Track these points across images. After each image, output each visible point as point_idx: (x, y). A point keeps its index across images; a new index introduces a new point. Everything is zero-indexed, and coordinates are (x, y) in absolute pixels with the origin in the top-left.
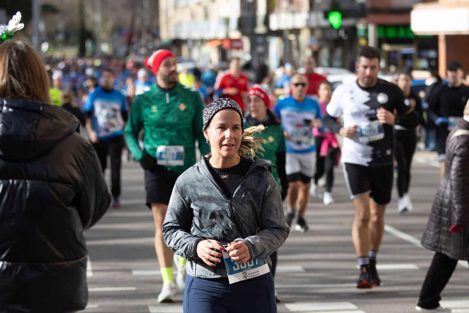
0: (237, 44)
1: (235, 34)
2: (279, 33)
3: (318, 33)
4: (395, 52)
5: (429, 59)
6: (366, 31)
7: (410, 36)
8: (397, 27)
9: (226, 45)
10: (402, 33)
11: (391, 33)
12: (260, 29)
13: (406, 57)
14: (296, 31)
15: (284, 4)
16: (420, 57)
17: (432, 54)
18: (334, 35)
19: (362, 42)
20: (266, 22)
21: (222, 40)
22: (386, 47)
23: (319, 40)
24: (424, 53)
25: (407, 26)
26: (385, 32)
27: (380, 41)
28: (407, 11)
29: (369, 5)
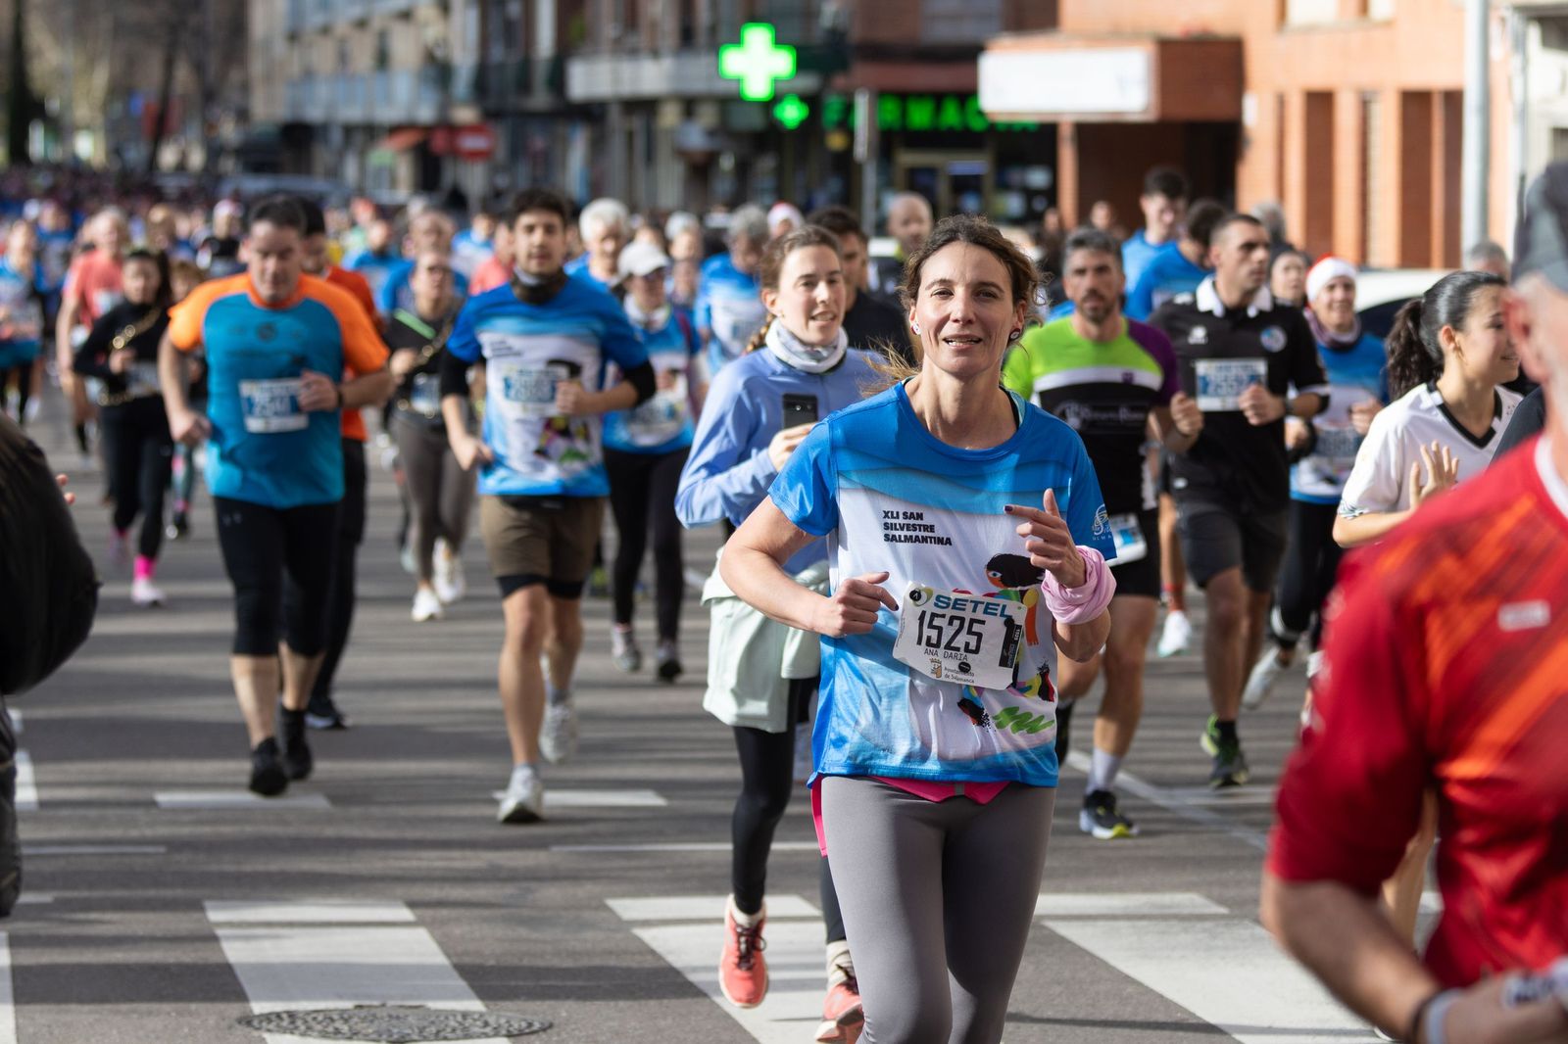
0: (471, 143)
1: (465, 115)
2: (591, 113)
3: (707, 116)
4: (931, 171)
5: (1029, 194)
6: (849, 108)
7: (977, 125)
8: (938, 98)
9: (439, 142)
10: (951, 116)
11: (920, 116)
12: (540, 99)
13: (964, 185)
14: (643, 107)
15: (609, 30)
16: (1003, 186)
17: (1038, 178)
18: (756, 121)
19: (836, 141)
20: (558, 78)
21: (428, 130)
22: (907, 159)
23: (711, 133)
24: (1015, 176)
25: (967, 94)
26: (904, 113)
27: (889, 141)
28: (969, 54)
29: (856, 34)
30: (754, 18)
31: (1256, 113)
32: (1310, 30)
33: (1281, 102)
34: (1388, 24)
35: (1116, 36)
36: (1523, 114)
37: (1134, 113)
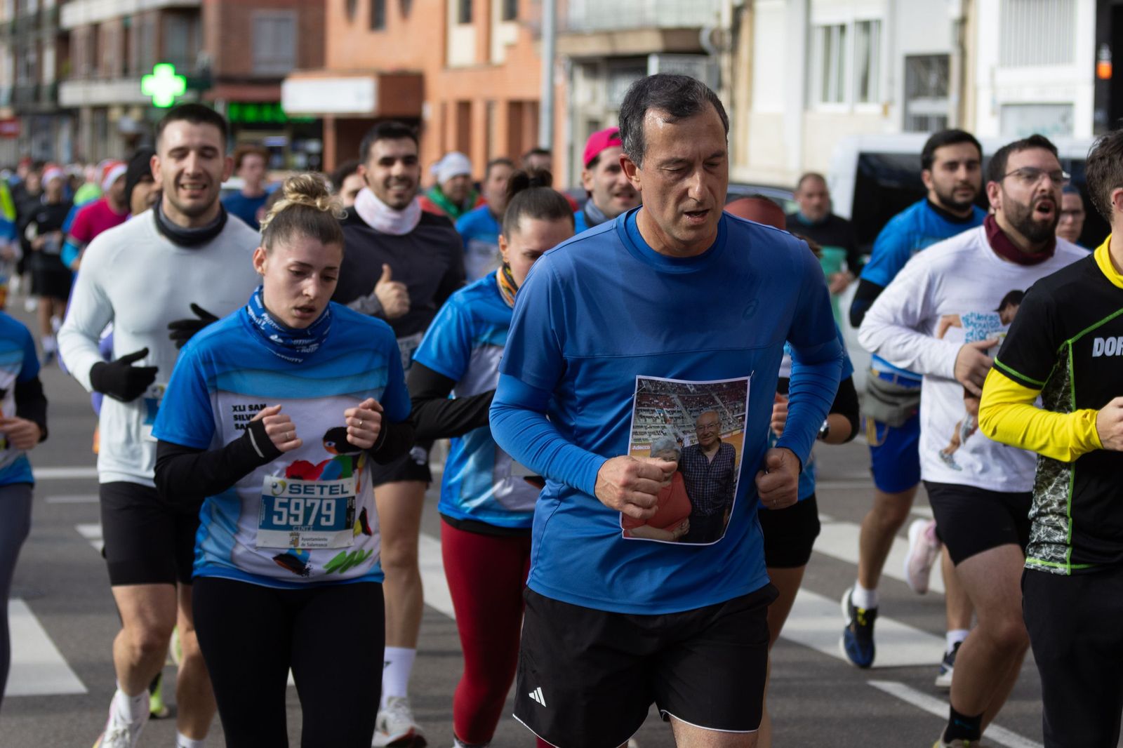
0: (9, 128)
1: (4, 112)
2: (72, 113)
3: (136, 115)
5: (309, 155)
7: (281, 119)
8: (260, 105)
10: (267, 115)
11: (251, 114)
12: (45, 105)
13: (273, 151)
14: (101, 110)
15: (83, 67)
16: (295, 150)
17: (313, 146)
20: (55, 94)
23: (138, 122)
24: (301, 145)
25: (276, 103)
26: (242, 113)
28: (276, 82)
29: (217, 70)
30: (162, 60)
31: (430, 112)
32: (461, 70)
33: (444, 108)
34: (501, 67)
35: (355, 72)
36: (572, 113)
37: (365, 114)
